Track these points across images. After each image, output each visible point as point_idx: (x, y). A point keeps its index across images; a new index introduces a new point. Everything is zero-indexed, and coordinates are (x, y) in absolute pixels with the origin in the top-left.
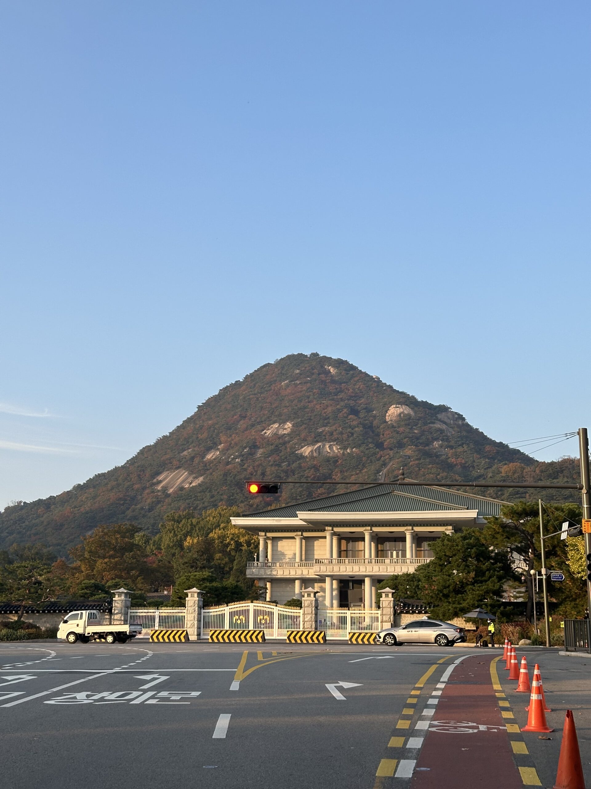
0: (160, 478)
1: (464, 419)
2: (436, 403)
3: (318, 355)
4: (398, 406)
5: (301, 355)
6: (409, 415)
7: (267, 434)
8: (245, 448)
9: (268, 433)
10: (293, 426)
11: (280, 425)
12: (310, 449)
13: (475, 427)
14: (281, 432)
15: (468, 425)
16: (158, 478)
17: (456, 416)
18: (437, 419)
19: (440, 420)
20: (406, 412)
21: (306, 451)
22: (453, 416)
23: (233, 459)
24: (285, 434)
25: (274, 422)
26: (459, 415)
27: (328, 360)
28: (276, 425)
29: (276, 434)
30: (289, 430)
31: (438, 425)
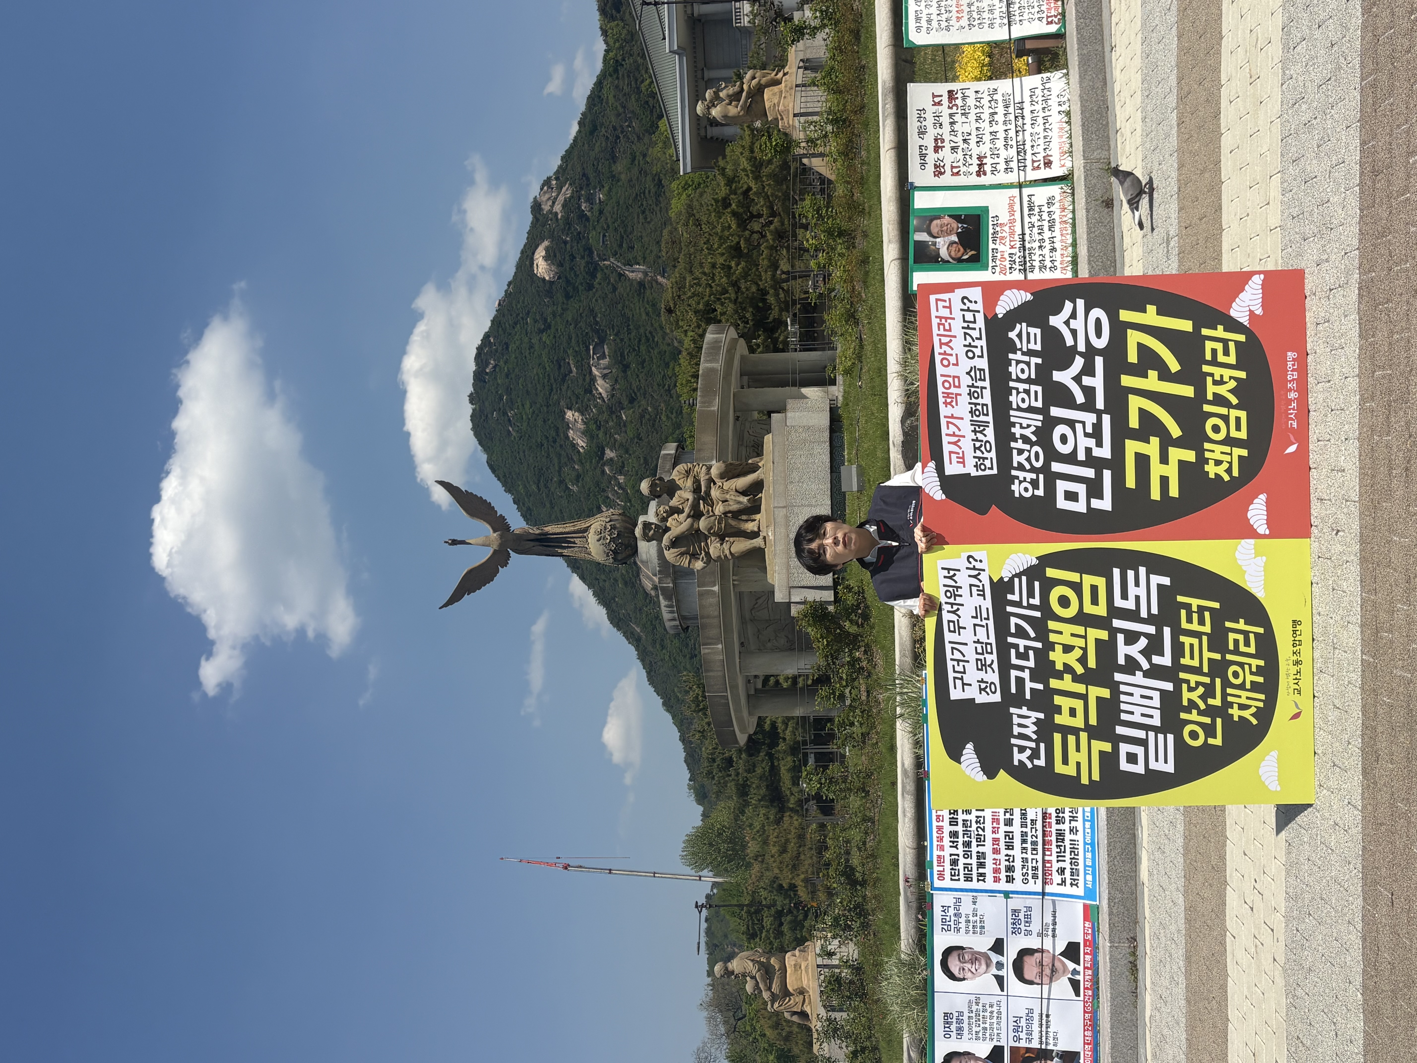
0: (648, 585)
1: (549, 179)
2: (530, 218)
3: (472, 394)
4: (535, 265)
5: (473, 418)
6: (547, 249)
7: (584, 445)
8: (603, 472)
9: (581, 443)
10: (570, 409)
11: (569, 428)
12: (600, 381)
13: (559, 162)
14: (580, 426)
15: (557, 173)
16: (649, 589)
17: (545, 188)
18: (550, 211)
19: (552, 206)
20: (543, 253)
21: (602, 387)
22: (545, 193)
23: (620, 487)
24: (582, 420)
25: (567, 437)
26: (543, 186)
27: (479, 377)
28: (571, 433)
29: (583, 433)
30: (577, 414)
31: (558, 208)
